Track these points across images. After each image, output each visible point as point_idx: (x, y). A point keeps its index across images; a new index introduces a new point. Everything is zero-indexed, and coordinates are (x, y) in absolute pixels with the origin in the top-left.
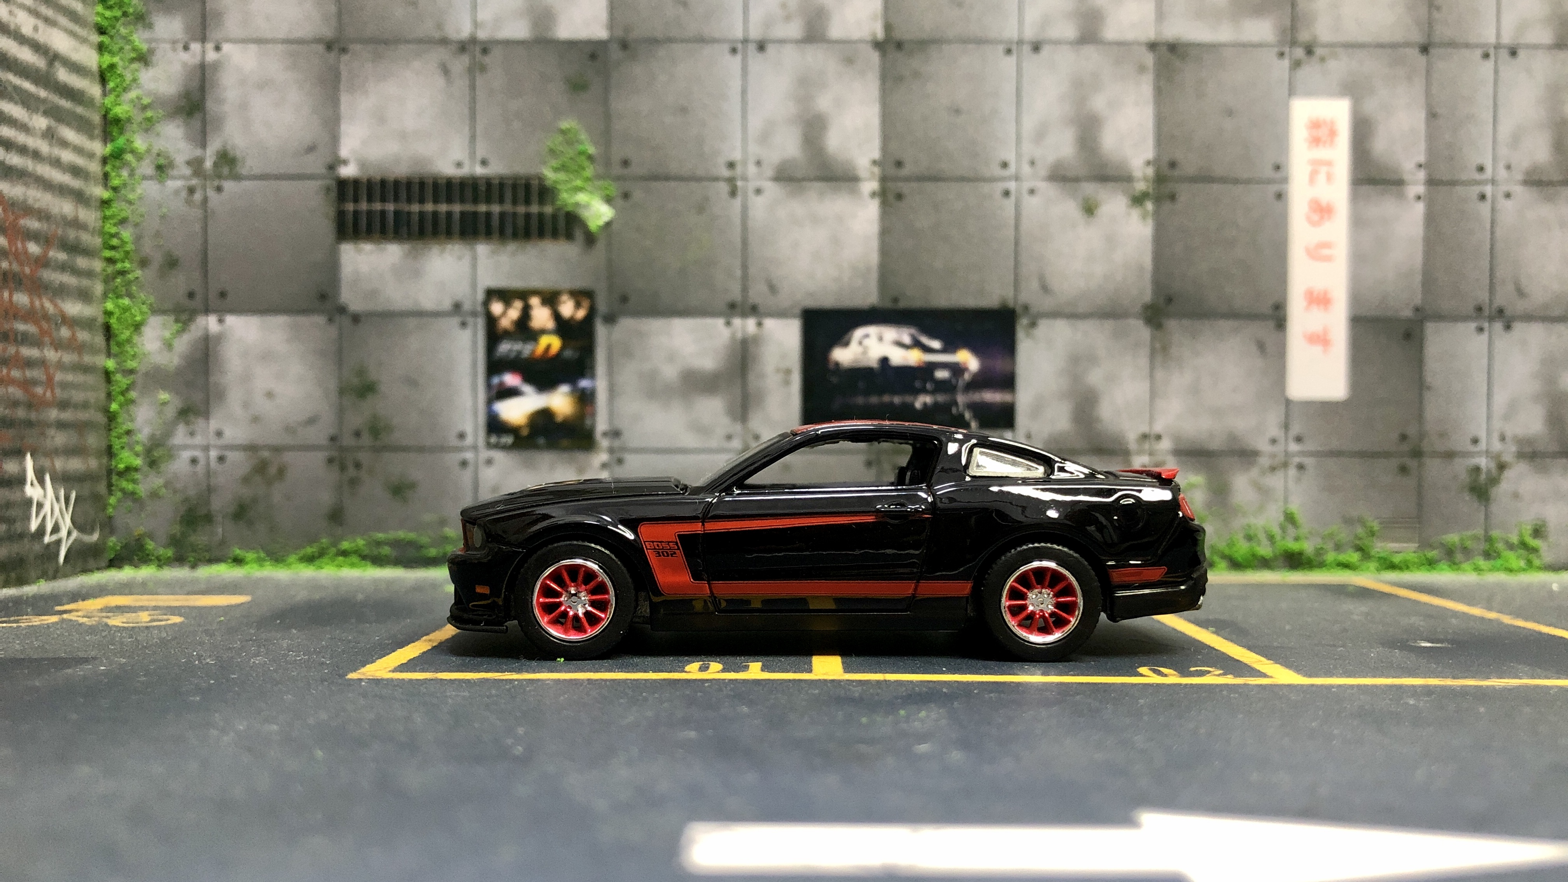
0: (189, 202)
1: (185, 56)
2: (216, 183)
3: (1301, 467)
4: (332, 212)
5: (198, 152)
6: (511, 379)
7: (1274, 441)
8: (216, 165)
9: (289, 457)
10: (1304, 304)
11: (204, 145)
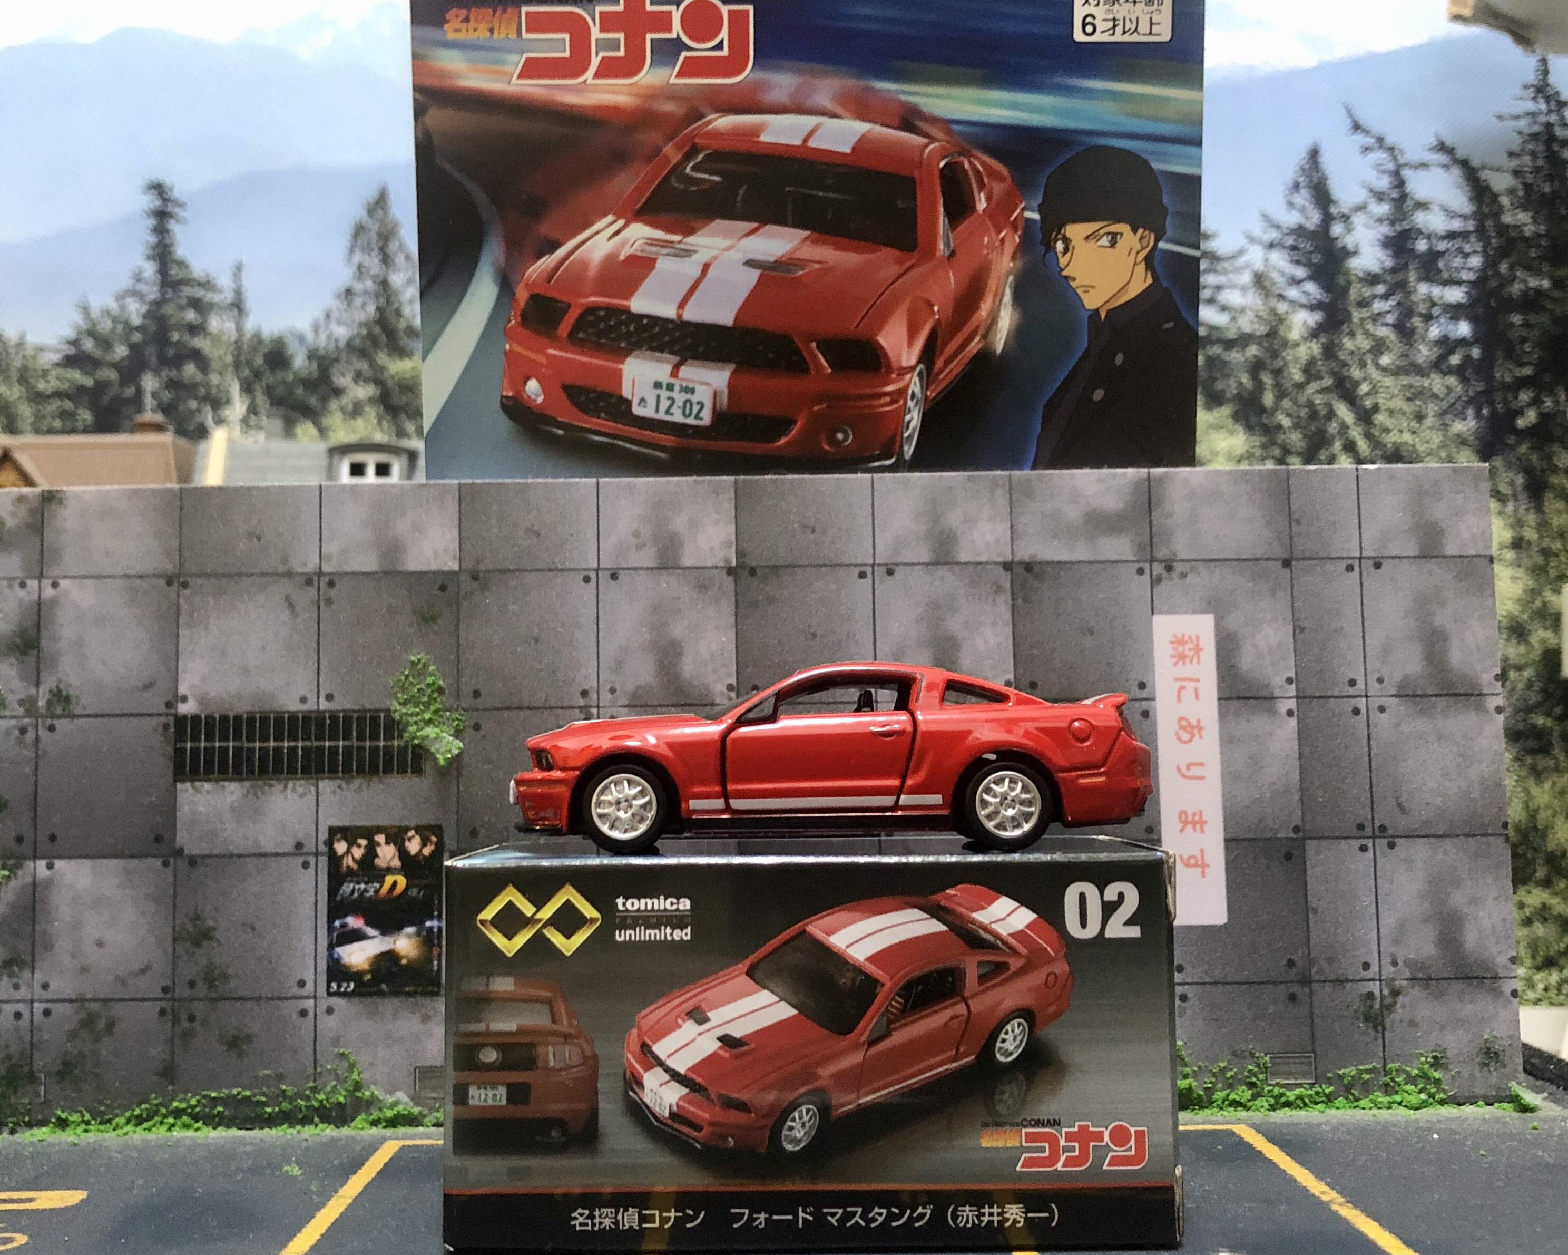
0: (20, 742)
1: (21, 593)
2: (49, 721)
4: (170, 750)
5: (33, 691)
6: (353, 922)
8: (49, 703)
9: (119, 1010)
10: (1177, 825)
11: (37, 685)
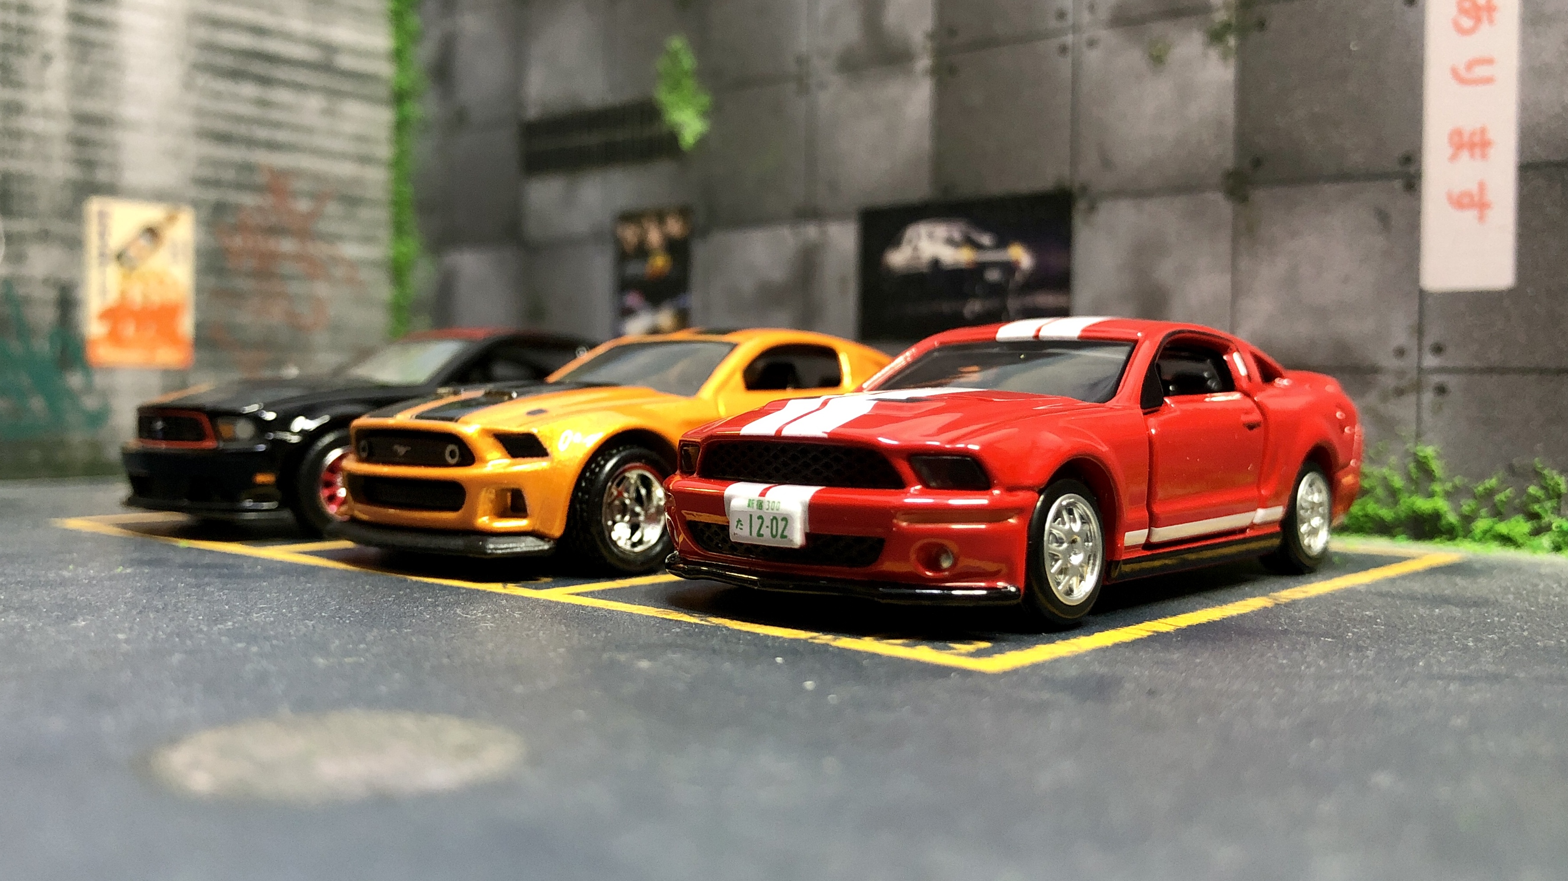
3: (1441, 390)
6: (632, 299)
7: (1400, 352)
10: (1449, 151)
